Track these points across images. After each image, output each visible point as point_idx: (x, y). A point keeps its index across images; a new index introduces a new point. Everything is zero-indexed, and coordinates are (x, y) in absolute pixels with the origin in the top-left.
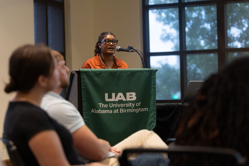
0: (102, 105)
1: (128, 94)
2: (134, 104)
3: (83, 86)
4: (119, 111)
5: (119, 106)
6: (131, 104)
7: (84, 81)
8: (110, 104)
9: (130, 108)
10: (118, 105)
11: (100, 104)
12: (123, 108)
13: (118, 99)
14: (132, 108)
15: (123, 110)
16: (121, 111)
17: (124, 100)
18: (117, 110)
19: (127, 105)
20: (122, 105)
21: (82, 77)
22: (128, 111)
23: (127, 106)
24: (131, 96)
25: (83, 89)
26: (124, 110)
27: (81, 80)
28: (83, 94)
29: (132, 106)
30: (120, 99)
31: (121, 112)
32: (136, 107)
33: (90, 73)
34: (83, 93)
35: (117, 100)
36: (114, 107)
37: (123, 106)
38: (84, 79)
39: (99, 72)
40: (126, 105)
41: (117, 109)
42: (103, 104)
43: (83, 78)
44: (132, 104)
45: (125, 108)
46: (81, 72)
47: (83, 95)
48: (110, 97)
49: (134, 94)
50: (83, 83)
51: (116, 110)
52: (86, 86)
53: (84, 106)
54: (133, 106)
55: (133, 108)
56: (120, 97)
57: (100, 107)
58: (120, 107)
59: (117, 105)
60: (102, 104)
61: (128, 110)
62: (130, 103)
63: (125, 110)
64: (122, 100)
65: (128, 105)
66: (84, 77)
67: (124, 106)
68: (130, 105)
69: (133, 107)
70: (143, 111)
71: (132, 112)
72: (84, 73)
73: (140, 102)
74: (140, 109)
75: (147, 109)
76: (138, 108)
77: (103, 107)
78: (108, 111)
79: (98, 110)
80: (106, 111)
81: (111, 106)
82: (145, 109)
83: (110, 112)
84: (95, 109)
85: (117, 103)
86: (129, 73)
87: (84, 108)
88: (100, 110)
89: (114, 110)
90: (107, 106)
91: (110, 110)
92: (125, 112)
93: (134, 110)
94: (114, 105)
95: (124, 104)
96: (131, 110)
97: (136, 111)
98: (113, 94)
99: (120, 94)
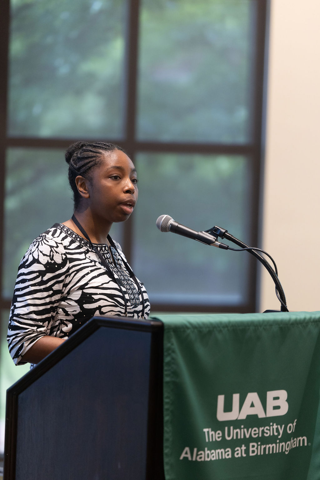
0: (210, 433)
1: (271, 395)
2: (283, 426)
3: (168, 375)
4: (247, 451)
5: (248, 436)
6: (275, 427)
7: (173, 359)
8: (226, 428)
9: (272, 439)
10: (245, 430)
11: (206, 430)
12: (256, 440)
13: (247, 411)
14: (278, 441)
15: (257, 448)
16: (251, 449)
17: (261, 415)
18: (244, 448)
19: (267, 429)
20: (255, 432)
21: (167, 345)
22: (269, 448)
23: (267, 433)
24: (276, 403)
25: (167, 383)
26: (259, 447)
27: (165, 354)
28: (166, 400)
29: (279, 434)
31: (251, 454)
32: (286, 438)
33: (189, 331)
34: (168, 397)
35: (243, 416)
36: (235, 438)
37: (259, 433)
38: (174, 352)
39: (207, 329)
40: (266, 431)
41: (243, 446)
42: (212, 431)
43: (169, 349)
44: (279, 427)
45: (263, 440)
46: (166, 328)
47: (167, 403)
48: (228, 408)
49: (283, 394)
50: (169, 364)
51: (241, 447)
52: (176, 374)
53: (167, 440)
54: (281, 432)
55: (281, 440)
56: (252, 405)
57: (207, 440)
58: (251, 439)
59: (242, 430)
60: (210, 430)
61: (268, 446)
62: (273, 425)
63: (263, 447)
65: (270, 430)
66: (172, 344)
67: (260, 435)
68: (273, 429)
69: (280, 437)
70: (295, 446)
71: (277, 452)
72: (172, 333)
73: (296, 420)
74: (292, 441)
75: (304, 440)
76: (290, 440)
77: (211, 440)
78: (222, 452)
79: (202, 452)
80: (217, 451)
81: (229, 436)
82: (300, 440)
83: (227, 454)
84: (195, 450)
85: (242, 427)
86: (275, 329)
87: (167, 447)
88: (207, 452)
89: (236, 449)
90: (221, 435)
91: (227, 450)
92: (262, 453)
93: (283, 446)
94: (235, 431)
95: (261, 429)
96: (274, 445)
97: (286, 447)
98: (236, 397)
99: (253, 397)
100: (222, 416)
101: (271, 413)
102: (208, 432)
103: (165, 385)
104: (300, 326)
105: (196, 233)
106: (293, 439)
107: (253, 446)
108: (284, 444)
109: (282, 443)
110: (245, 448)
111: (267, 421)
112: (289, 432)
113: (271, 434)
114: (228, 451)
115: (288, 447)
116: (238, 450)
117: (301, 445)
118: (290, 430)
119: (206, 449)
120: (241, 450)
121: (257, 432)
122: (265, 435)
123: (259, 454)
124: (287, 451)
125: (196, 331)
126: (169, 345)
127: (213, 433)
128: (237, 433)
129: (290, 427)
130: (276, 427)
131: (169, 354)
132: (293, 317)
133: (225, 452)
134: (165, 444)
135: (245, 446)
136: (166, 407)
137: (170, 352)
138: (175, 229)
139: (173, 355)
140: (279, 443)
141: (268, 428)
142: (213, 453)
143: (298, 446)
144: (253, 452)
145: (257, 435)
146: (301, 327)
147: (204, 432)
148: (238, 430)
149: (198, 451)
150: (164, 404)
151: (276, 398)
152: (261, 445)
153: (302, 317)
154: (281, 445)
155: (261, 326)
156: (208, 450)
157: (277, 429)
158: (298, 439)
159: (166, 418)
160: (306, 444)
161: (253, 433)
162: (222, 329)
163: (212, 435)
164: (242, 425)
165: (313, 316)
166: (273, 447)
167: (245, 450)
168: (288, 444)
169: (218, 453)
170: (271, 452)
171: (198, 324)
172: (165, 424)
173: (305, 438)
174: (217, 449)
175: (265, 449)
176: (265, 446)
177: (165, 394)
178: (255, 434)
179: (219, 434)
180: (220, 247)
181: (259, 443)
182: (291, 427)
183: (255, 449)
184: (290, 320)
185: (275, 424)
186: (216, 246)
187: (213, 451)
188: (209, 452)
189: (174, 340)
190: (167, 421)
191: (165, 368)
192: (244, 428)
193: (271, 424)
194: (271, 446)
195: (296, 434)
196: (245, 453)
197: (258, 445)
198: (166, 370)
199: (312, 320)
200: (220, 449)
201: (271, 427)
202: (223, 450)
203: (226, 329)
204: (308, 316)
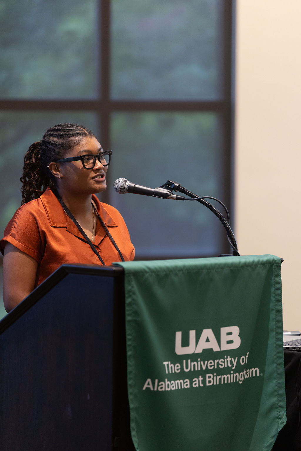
0: (170, 366)
1: (224, 331)
2: (237, 358)
3: (129, 315)
4: (204, 382)
5: (204, 368)
6: (229, 359)
7: (133, 300)
8: (184, 361)
9: (227, 371)
10: (202, 363)
11: (165, 363)
12: (212, 372)
14: (232, 372)
15: (213, 379)
16: (208, 380)
17: (216, 349)
18: (201, 378)
19: (222, 362)
20: (210, 364)
21: (127, 287)
22: (224, 378)
23: (222, 365)
24: (230, 338)
25: (129, 321)
26: (215, 377)
27: (127, 295)
28: (128, 337)
29: (233, 366)
30: (207, 346)
31: (208, 384)
32: (239, 369)
33: (147, 275)
34: (130, 335)
35: (199, 350)
36: (192, 370)
37: (214, 365)
38: (134, 293)
39: (164, 273)
40: (220, 363)
41: (200, 377)
42: (171, 364)
43: (130, 291)
44: (233, 359)
45: (219, 371)
46: (126, 272)
47: (130, 340)
48: (185, 343)
49: (235, 330)
50: (130, 304)
51: (198, 378)
52: (137, 313)
53: (131, 372)
54: (235, 364)
56: (208, 340)
57: (167, 372)
58: (207, 371)
59: (199, 363)
60: (169, 363)
61: (223, 377)
62: (227, 358)
63: (218, 377)
64: (212, 349)
65: (224, 362)
66: (133, 287)
67: (216, 367)
68: (227, 361)
69: (233, 368)
70: (249, 376)
71: (232, 381)
72: (132, 277)
73: (248, 353)
74: (245, 372)
75: (256, 371)
76: (243, 371)
77: (170, 372)
78: (181, 383)
79: (163, 383)
80: (176, 382)
81: (187, 368)
82: (252, 371)
83: (185, 384)
84: (157, 381)
85: (199, 359)
86: (226, 271)
87: (131, 379)
88: (167, 383)
89: (194, 380)
90: (179, 367)
91: (185, 381)
92: (218, 383)
93: (236, 376)
94: (193, 364)
95: (216, 361)
96: (229, 375)
97: (240, 377)
98: (192, 334)
99: (208, 333)
100: (180, 350)
101: (225, 347)
102: (168, 365)
103: (127, 323)
104: (249, 268)
105: (153, 190)
106: (246, 370)
107: (210, 377)
108: (237, 374)
109: (236, 373)
110: (202, 379)
111: (221, 354)
112: (242, 364)
113: (226, 366)
114: (187, 382)
115: (241, 378)
116: (196, 381)
117: (254, 375)
118: (243, 362)
119: (166, 380)
120: (199, 381)
121: (213, 364)
122: (220, 366)
123: (215, 384)
124: (241, 381)
125: (154, 274)
126: (130, 287)
127: (172, 365)
128: (194, 365)
129: (243, 359)
130: (230, 359)
131: (130, 296)
132: (243, 260)
133: (184, 383)
134: (129, 376)
135: (202, 377)
136: (128, 343)
137: (131, 294)
139: (134, 296)
140: (233, 374)
141: (223, 360)
142: (173, 384)
143: (251, 376)
144: (210, 382)
145: (213, 367)
146: (250, 269)
147: (164, 365)
148: (195, 363)
149: (159, 382)
150: (127, 340)
151: (229, 334)
152: (216, 376)
153: (251, 260)
154: (235, 375)
155: (213, 269)
156: (168, 381)
157: (231, 361)
158: (251, 370)
159: (129, 353)
160: (258, 375)
161: (209, 365)
162: (178, 272)
163: (172, 367)
165: (261, 259)
166: (228, 378)
167: (202, 380)
168: (242, 375)
169: (178, 383)
170: (226, 382)
171: (156, 268)
172: (128, 358)
173: (257, 369)
174: (177, 380)
175: (220, 379)
176: (220, 377)
177: (128, 332)
178: (211, 366)
179: (178, 366)
180: (177, 199)
181: (215, 374)
182: (244, 359)
183: (211, 379)
184: (240, 263)
185: (229, 357)
186: (173, 198)
187: (173, 382)
188: (169, 382)
189: (134, 283)
190: (130, 356)
191: (127, 308)
192: (200, 361)
193: (226, 357)
194: (226, 376)
195: (248, 366)
196: (202, 383)
197: (214, 376)
198: (128, 310)
199: (260, 263)
200: (180, 380)
201: (226, 360)
202: (182, 381)
203: (181, 272)
204: (256, 259)
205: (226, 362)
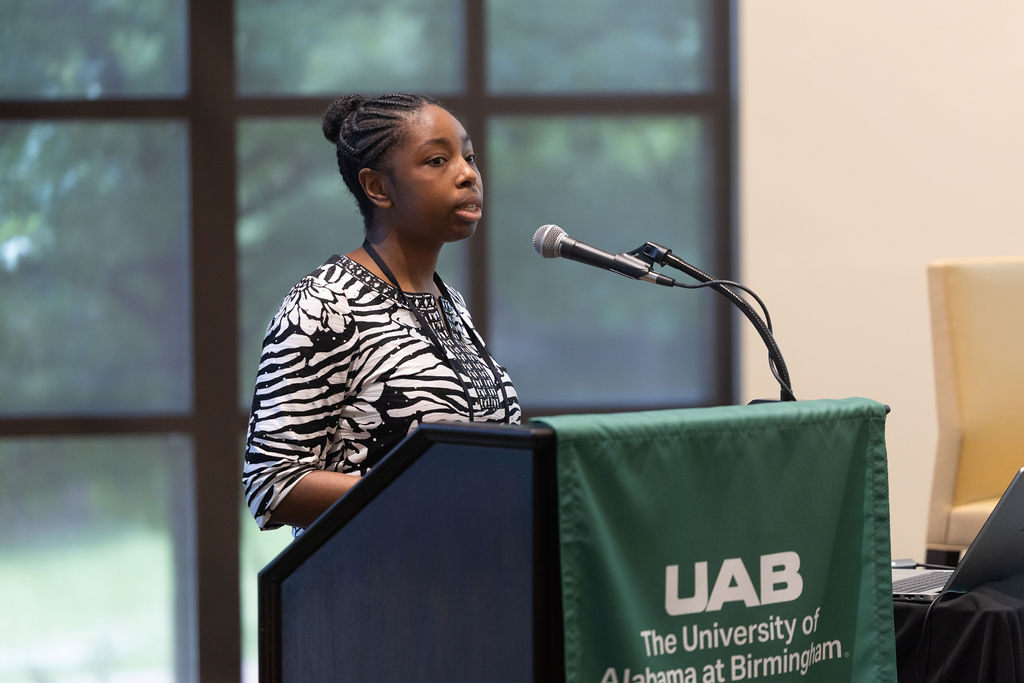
0: (655, 640)
2: (795, 621)
3: (568, 531)
4: (726, 672)
5: (726, 643)
6: (779, 623)
7: (576, 498)
8: (685, 629)
9: (775, 648)
10: (722, 631)
11: (645, 634)
12: (743, 650)
14: (785, 651)
15: (746, 666)
16: (734, 668)
18: (720, 666)
19: (763, 628)
20: (740, 634)
21: (563, 472)
22: (769, 664)
23: (764, 636)
24: (780, 577)
25: (567, 545)
26: (750, 662)
27: (561, 489)
28: (566, 579)
29: (787, 637)
30: (733, 595)
31: (735, 678)
32: (801, 643)
33: (604, 445)
34: (569, 574)
35: (716, 605)
36: (702, 647)
37: (748, 637)
38: (577, 485)
39: (641, 439)
40: (761, 631)
41: (719, 661)
42: (657, 635)
43: (568, 480)
44: (786, 622)
45: (757, 650)
46: (560, 439)
47: (569, 585)
48: (686, 590)
49: (791, 560)
50: (568, 508)
51: (714, 664)
52: (583, 527)
53: (572, 656)
54: (791, 633)
55: (792, 649)
56: (733, 583)
57: (649, 654)
58: (733, 649)
59: (716, 632)
60: (654, 632)
61: (766, 661)
62: (774, 620)
63: (757, 663)
64: (742, 603)
65: (768, 630)
66: (574, 471)
67: (751, 641)
68: (775, 627)
69: (788, 642)
70: (819, 659)
71: (785, 671)
72: (573, 450)
73: (818, 609)
74: (813, 649)
75: (835, 647)
76: (809, 648)
77: (656, 653)
78: (678, 676)
79: (641, 677)
80: (669, 674)
81: (690, 643)
82: (827, 647)
83: (688, 678)
84: (627, 672)
85: (716, 625)
86: (772, 434)
87: (572, 669)
88: (650, 676)
89: (705, 669)
90: (674, 642)
91: (687, 671)
92: (756, 675)
93: (795, 659)
94: (702, 634)
95: (752, 628)
96: (778, 658)
97: (802, 661)
98: (701, 569)
99: (733, 567)
100: (675, 606)
101: (770, 597)
102: (650, 637)
103: (562, 550)
104: (818, 427)
105: (612, 257)
106: (815, 645)
107: (738, 662)
108: (797, 655)
109: (793, 653)
110: (723, 666)
111: (762, 613)
112: (807, 632)
113: (772, 638)
114: (690, 673)
115: (805, 662)
116: (709, 670)
117: (831, 656)
118: (808, 629)
119: (648, 670)
120: (716, 671)
121: (745, 634)
122: (760, 639)
123: (750, 676)
124: (804, 669)
125: (618, 443)
126: (568, 472)
127: (660, 638)
128: (706, 637)
129: (808, 622)
130: (782, 622)
131: (569, 491)
132: (806, 411)
133: (685, 676)
134: (568, 664)
135: (722, 663)
136: (566, 591)
137: (570, 485)
138: (569, 252)
139: (577, 492)
140: (788, 654)
141: (766, 626)
142: (661, 678)
143: (824, 658)
144: (739, 672)
145: (744, 641)
146: (821, 430)
147: (643, 638)
148: (708, 632)
149: (631, 676)
150: (564, 586)
151: (779, 568)
152: (752, 659)
153: (822, 409)
154: (792, 657)
155: (743, 431)
156: (651, 672)
157: (783, 627)
158: (825, 645)
159: (569, 614)
160: (839, 655)
161: (736, 636)
162: (669, 438)
163: (658, 643)
164: (715, 621)
165: (844, 408)
166: (776, 662)
167: (722, 669)
168: (806, 656)
169: (672, 677)
170: (773, 672)
171: (623, 431)
172: (566, 625)
173: (837, 643)
174: (670, 670)
175: (761, 666)
176: (760, 661)
177: (565, 568)
178: (740, 639)
179: (671, 640)
180: (659, 281)
181: (750, 656)
182: (810, 622)
183: (741, 667)
184: (799, 416)
185: (778, 618)
186: (651, 280)
187: (661, 674)
188: (653, 675)
189: (576, 463)
190: (571, 619)
191: (563, 517)
192: (718, 628)
193: (771, 618)
194: (772, 660)
195: (819, 637)
196: (723, 676)
197: (747, 660)
198: (565, 521)
199: (842, 415)
200: (675, 669)
201: (772, 624)
202: (679, 671)
203: (677, 438)
204: (833, 408)
205: (773, 629)
